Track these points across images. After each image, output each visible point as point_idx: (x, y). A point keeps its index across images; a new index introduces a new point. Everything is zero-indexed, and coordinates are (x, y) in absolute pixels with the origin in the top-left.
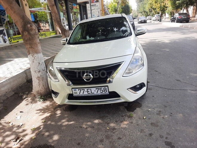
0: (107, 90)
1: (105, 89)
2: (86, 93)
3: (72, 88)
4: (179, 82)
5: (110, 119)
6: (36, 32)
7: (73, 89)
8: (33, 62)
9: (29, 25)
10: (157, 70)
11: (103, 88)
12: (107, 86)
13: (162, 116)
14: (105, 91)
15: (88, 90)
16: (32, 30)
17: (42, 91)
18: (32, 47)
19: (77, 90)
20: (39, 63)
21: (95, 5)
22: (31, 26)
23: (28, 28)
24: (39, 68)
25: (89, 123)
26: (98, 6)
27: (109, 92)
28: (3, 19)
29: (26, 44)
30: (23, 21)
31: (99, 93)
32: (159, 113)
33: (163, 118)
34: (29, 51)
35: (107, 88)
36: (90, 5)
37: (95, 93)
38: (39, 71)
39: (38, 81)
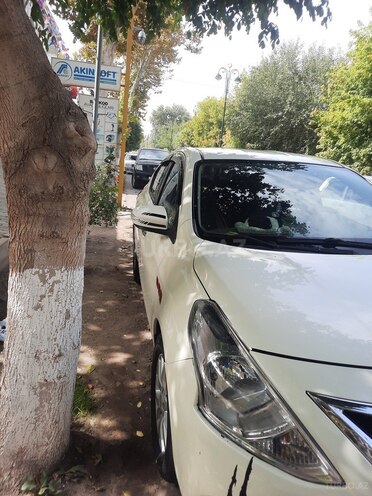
8: (38, 307)
16: (82, 150)
17: (45, 448)
18: (58, 237)
20: (68, 312)
21: (106, 103)
23: (66, 137)
24: (59, 341)
26: (112, 108)
29: (29, 215)
30: (40, 98)
34: (32, 251)
38: (60, 355)
39: (35, 403)
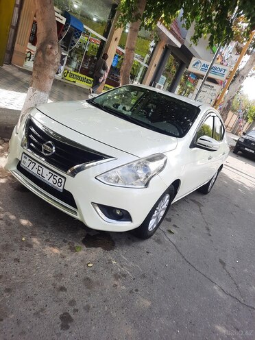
0: (63, 184)
1: (60, 181)
2: (35, 171)
3: (24, 153)
4: (221, 265)
5: (45, 231)
6: (53, 60)
7: (24, 155)
9: (50, 46)
10: (212, 228)
11: (59, 177)
12: (65, 178)
13: (116, 283)
14: (59, 184)
15: (40, 168)
16: (49, 53)
19: (28, 158)
21: (213, 87)
22: (51, 48)
23: (47, 49)
25: (12, 217)
26: (215, 90)
27: (64, 189)
28: (73, 41)
31: (51, 182)
32: (119, 277)
33: (115, 286)
34: (33, 81)
35: (63, 180)
36: (203, 82)
37: (46, 179)
